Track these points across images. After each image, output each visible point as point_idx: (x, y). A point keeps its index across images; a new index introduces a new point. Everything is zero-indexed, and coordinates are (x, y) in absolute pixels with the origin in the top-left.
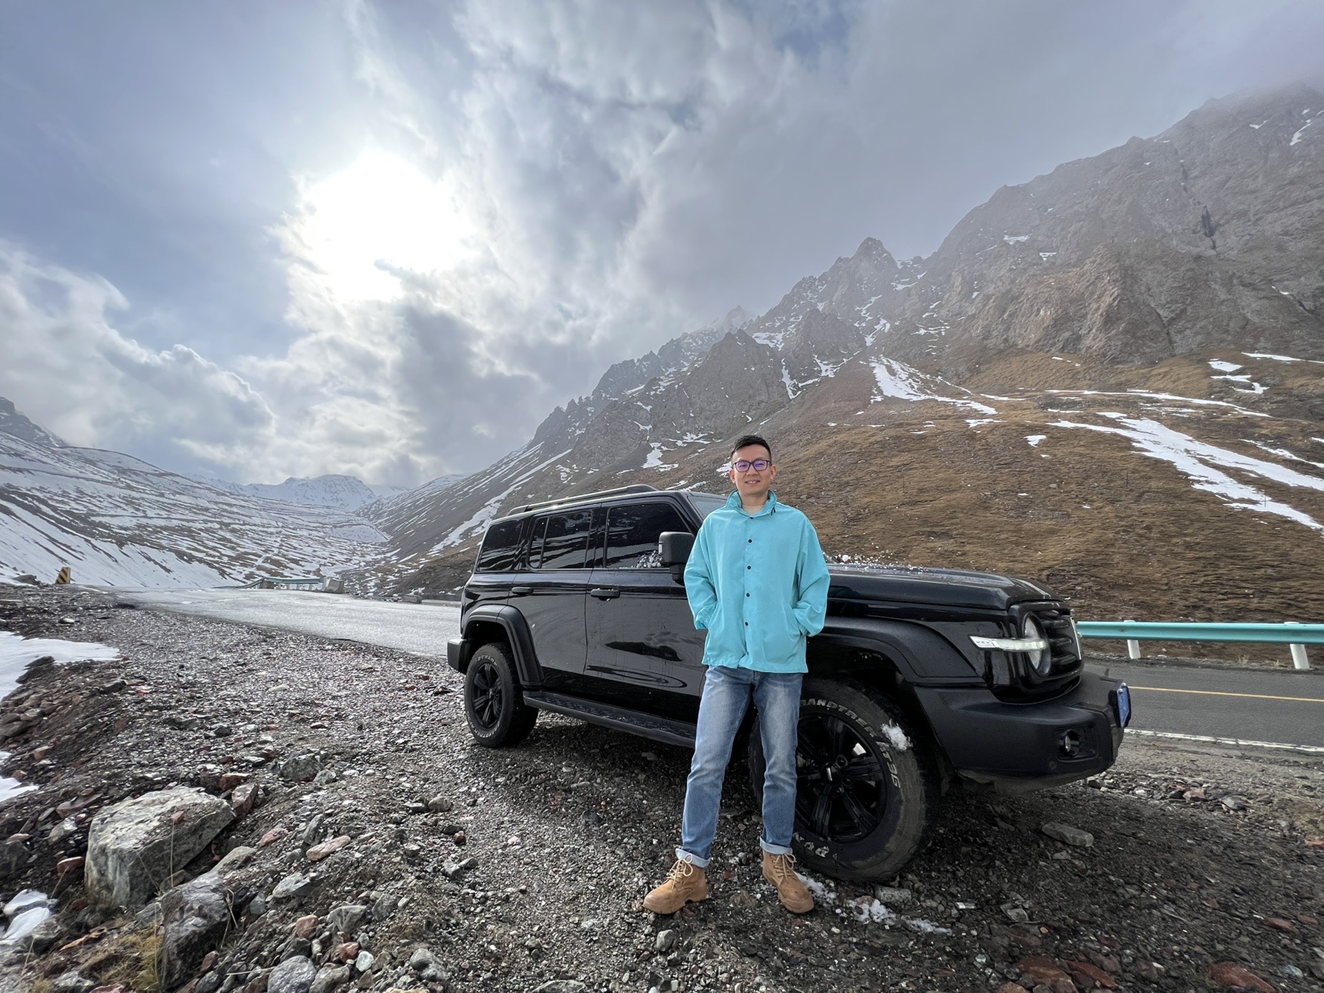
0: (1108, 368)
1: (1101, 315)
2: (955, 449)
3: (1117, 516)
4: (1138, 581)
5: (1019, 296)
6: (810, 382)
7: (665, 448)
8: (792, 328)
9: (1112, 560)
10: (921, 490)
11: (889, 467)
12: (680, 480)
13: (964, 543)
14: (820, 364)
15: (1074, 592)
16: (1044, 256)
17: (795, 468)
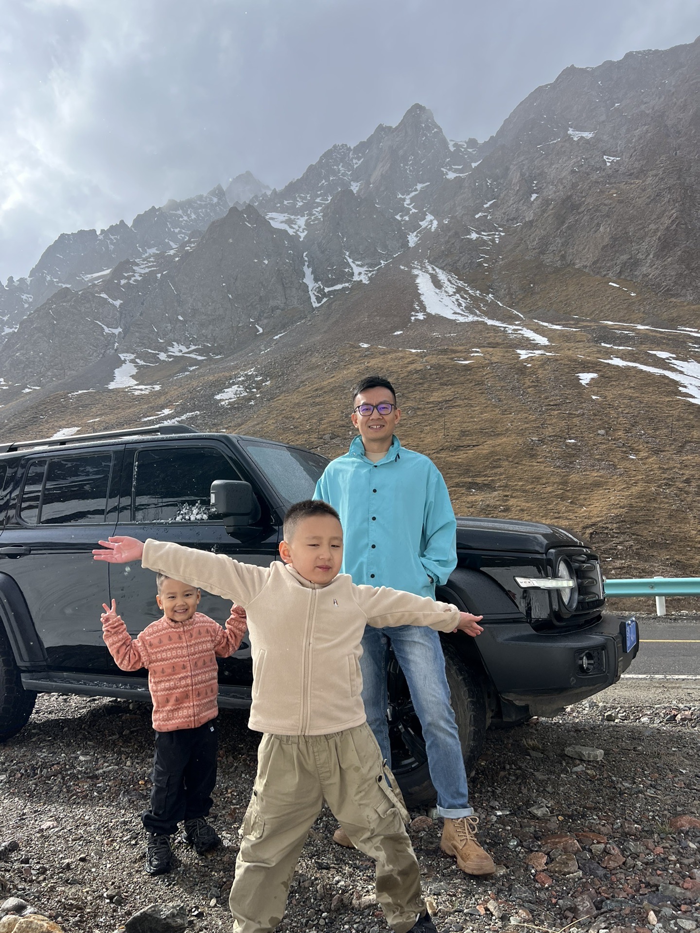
0: (661, 301)
1: (659, 238)
2: (502, 384)
3: (660, 468)
4: (674, 539)
5: (580, 205)
6: (339, 287)
7: (141, 363)
8: (318, 212)
9: (653, 516)
10: (464, 433)
11: (428, 403)
12: (163, 407)
13: (507, 496)
14: (352, 264)
15: (615, 552)
16: (609, 160)
17: (317, 400)
